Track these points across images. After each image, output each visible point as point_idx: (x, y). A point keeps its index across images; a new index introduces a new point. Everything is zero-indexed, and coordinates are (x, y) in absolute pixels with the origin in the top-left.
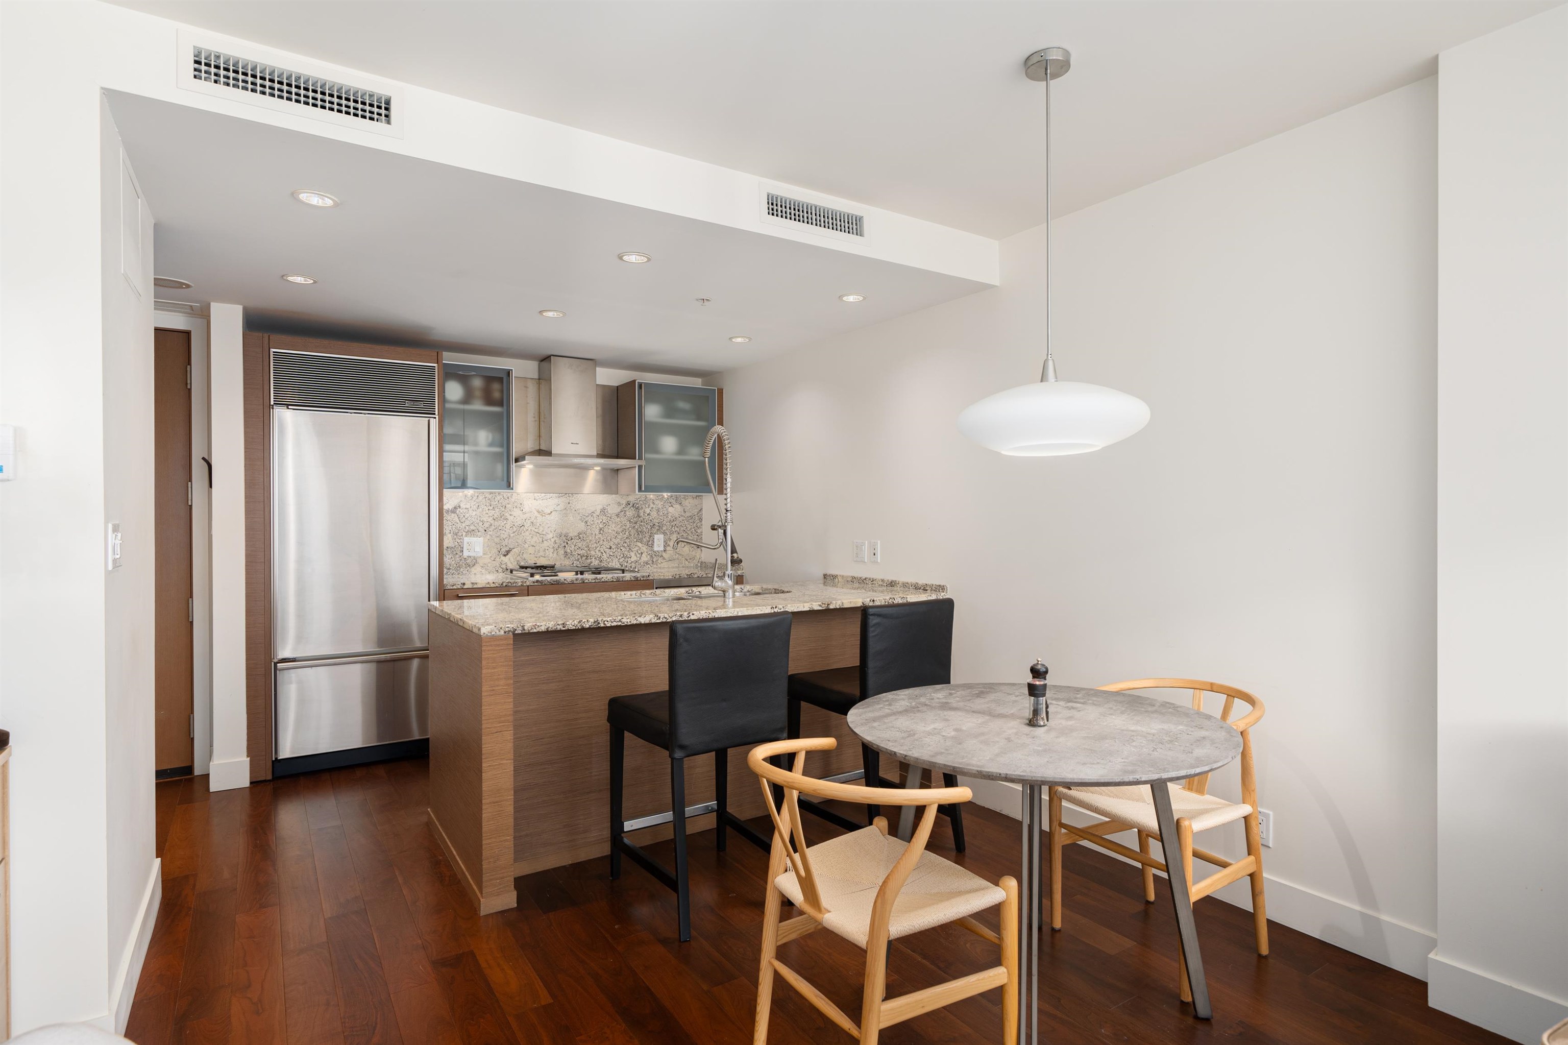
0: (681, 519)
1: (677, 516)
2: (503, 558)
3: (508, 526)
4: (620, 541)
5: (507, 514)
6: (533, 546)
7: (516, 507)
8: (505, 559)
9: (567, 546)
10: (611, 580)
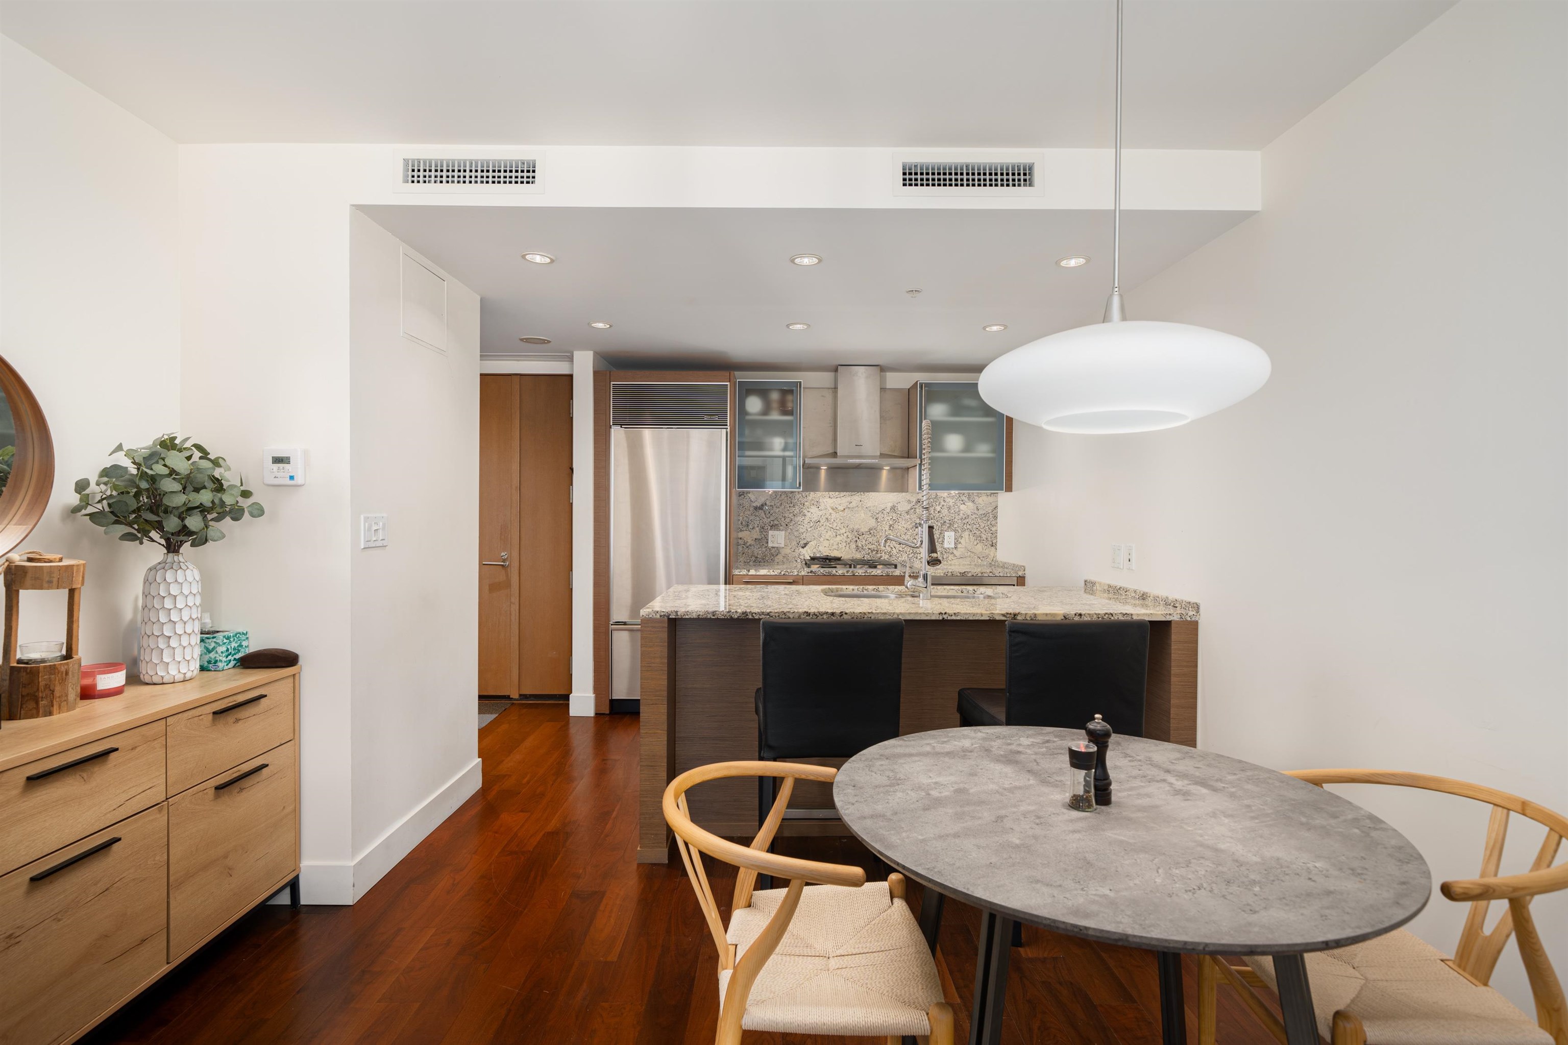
0: (973, 517)
1: (969, 513)
2: (801, 550)
3: (806, 521)
4: (909, 538)
5: (805, 511)
6: (827, 540)
7: (813, 504)
8: (803, 551)
9: (858, 540)
10: (881, 574)
